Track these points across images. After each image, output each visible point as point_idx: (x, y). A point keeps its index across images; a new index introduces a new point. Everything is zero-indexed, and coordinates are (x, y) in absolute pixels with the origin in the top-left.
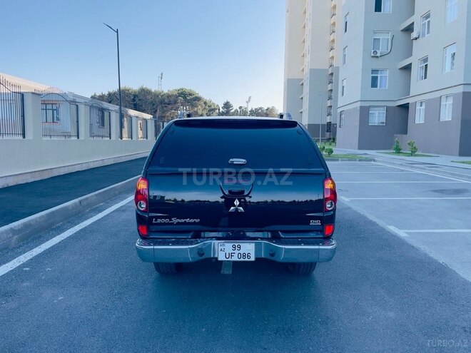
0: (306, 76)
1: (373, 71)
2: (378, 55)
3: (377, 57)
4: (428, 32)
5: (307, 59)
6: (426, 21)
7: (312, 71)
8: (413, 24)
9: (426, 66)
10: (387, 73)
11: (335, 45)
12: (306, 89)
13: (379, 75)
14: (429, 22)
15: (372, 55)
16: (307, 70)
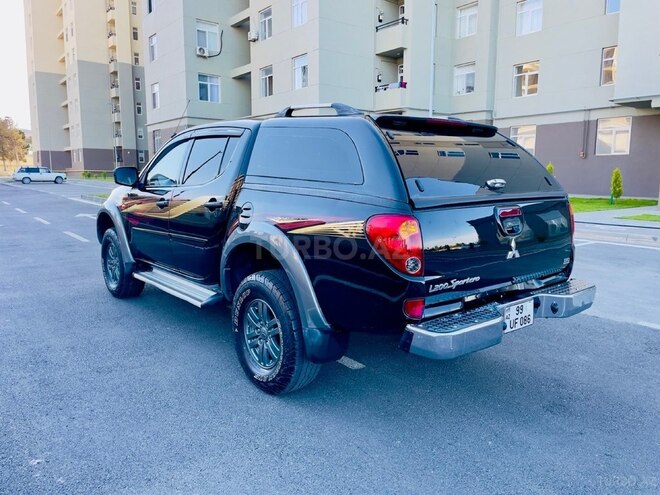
0: (71, 72)
1: (202, 77)
2: (206, 54)
3: (205, 57)
4: (270, 35)
5: (71, 44)
6: (267, 19)
7: (82, 65)
8: (248, 18)
9: (271, 78)
10: (218, 82)
11: (117, 30)
12: (74, 93)
13: (209, 84)
14: (270, 21)
15: (198, 53)
16: (71, 62)
